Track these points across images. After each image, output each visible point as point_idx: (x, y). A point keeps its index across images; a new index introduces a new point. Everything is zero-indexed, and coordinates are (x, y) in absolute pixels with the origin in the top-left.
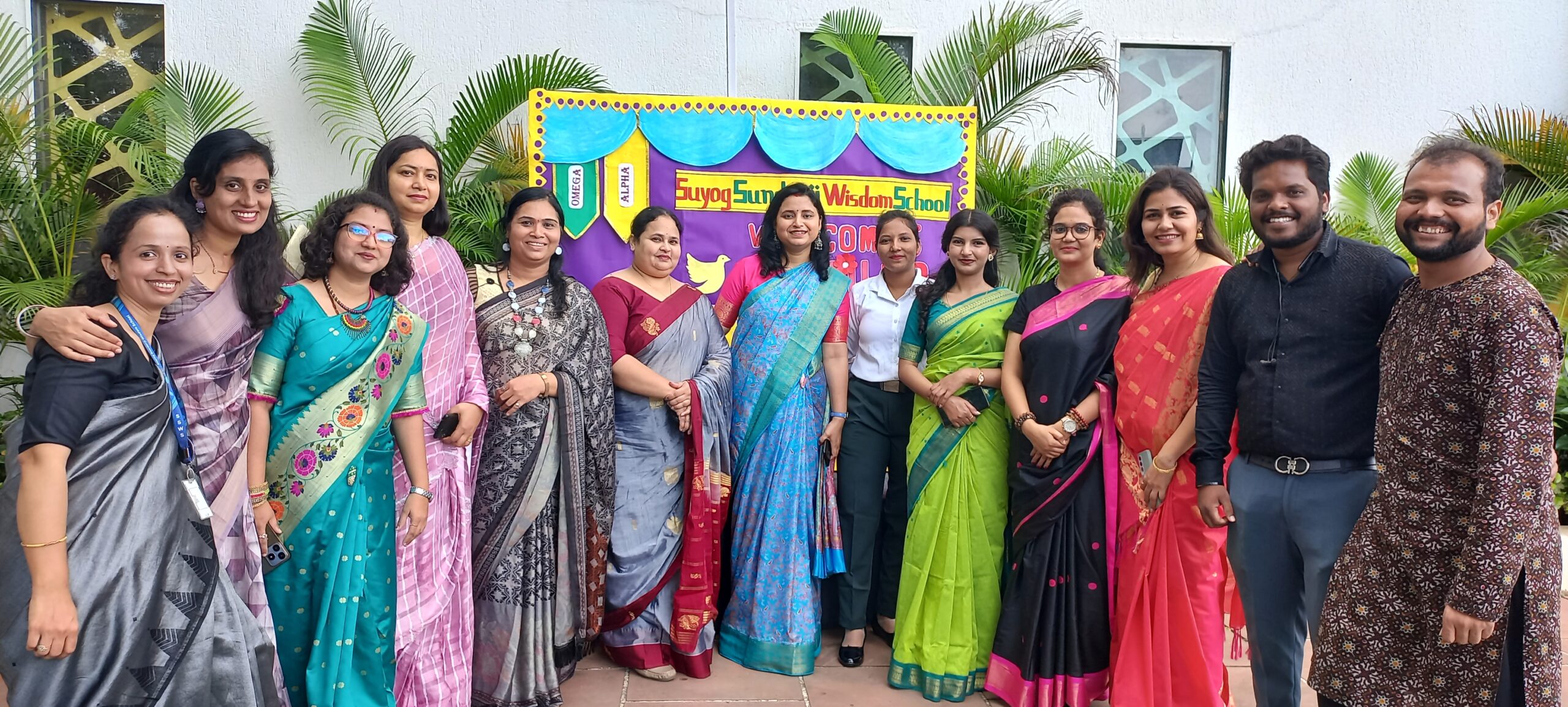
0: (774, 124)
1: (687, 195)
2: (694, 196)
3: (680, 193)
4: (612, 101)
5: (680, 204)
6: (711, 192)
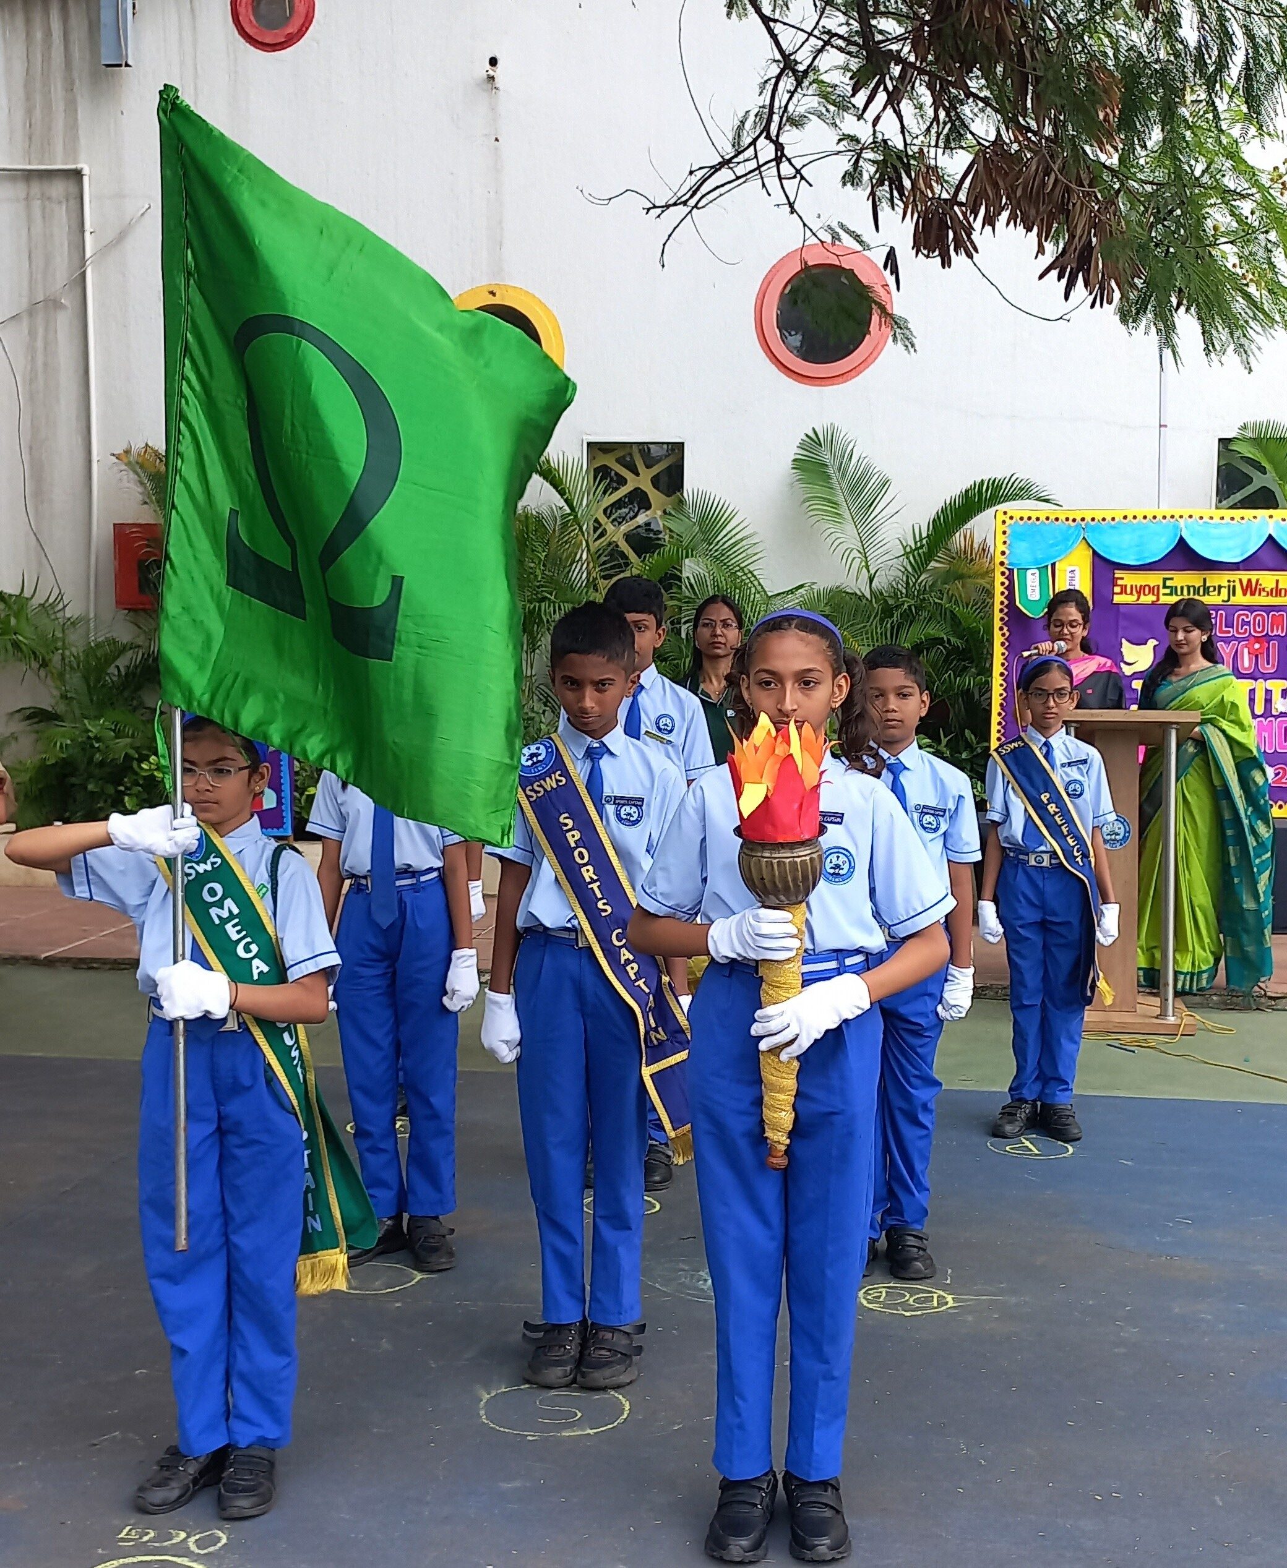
1: (1123, 590)
2: (1129, 591)
3: (1117, 589)
4: (1062, 517)
5: (1117, 599)
6: (1143, 588)
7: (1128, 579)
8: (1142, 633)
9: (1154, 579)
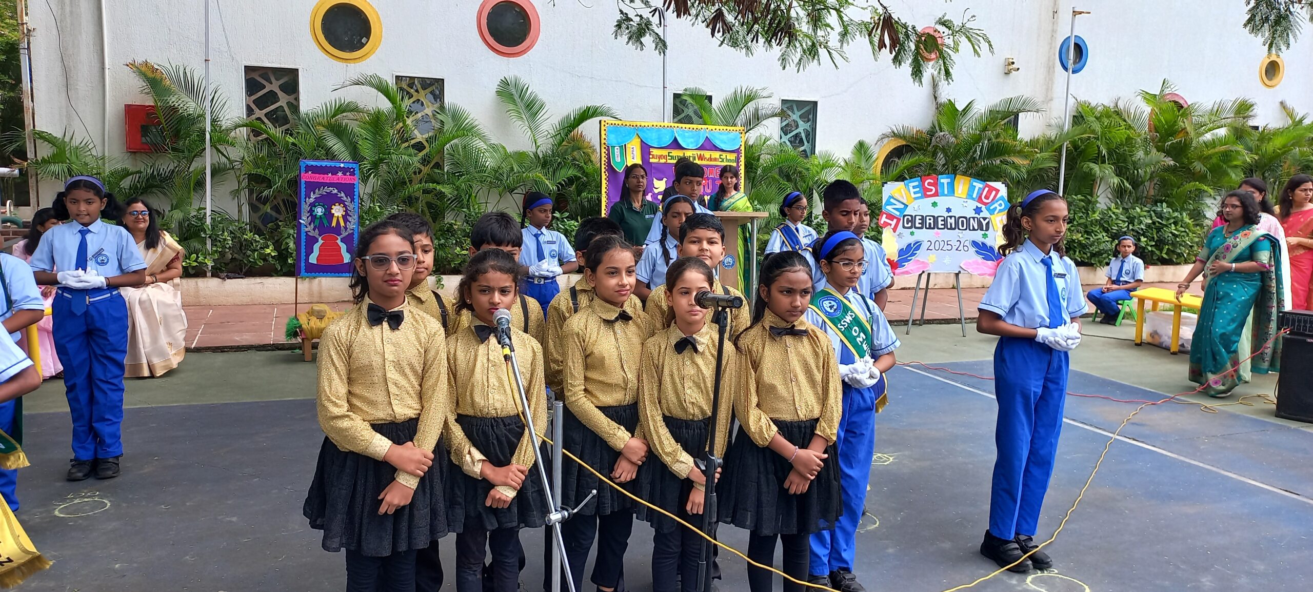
1: (653, 157)
2: (655, 158)
3: (651, 156)
4: (628, 124)
5: (651, 160)
6: (661, 156)
7: (655, 152)
8: (661, 176)
9: (664, 152)
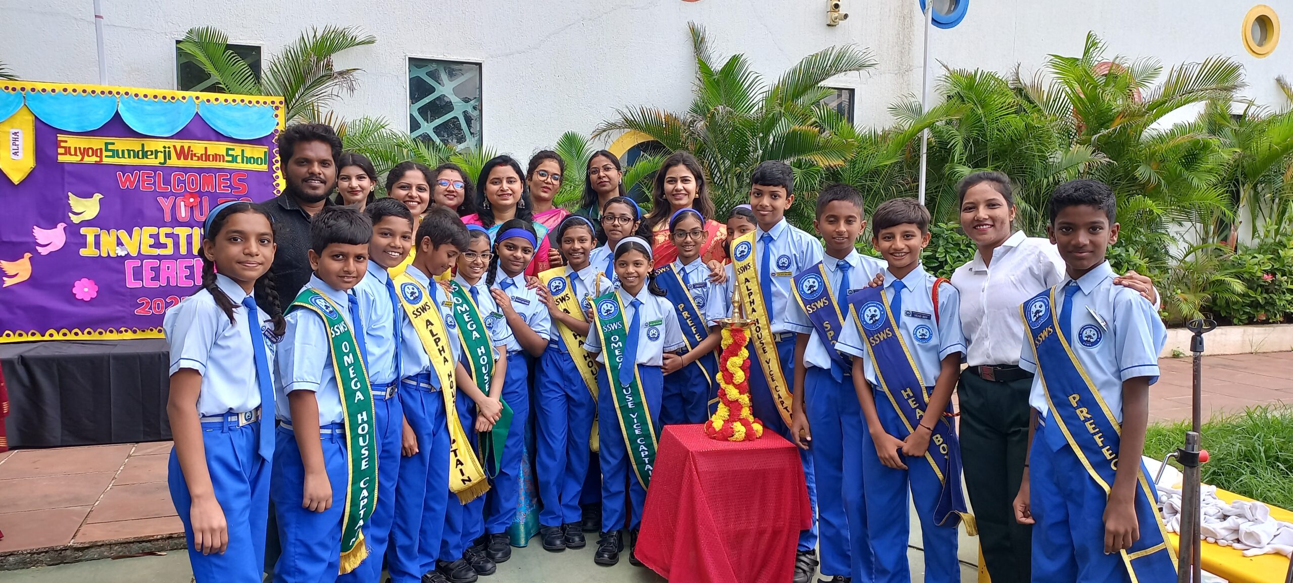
0: (135, 105)
1: (67, 151)
2: (73, 152)
3: (61, 150)
4: (2, 86)
5: (61, 158)
6: (86, 150)
7: (73, 142)
8: (87, 188)
9: (97, 143)
